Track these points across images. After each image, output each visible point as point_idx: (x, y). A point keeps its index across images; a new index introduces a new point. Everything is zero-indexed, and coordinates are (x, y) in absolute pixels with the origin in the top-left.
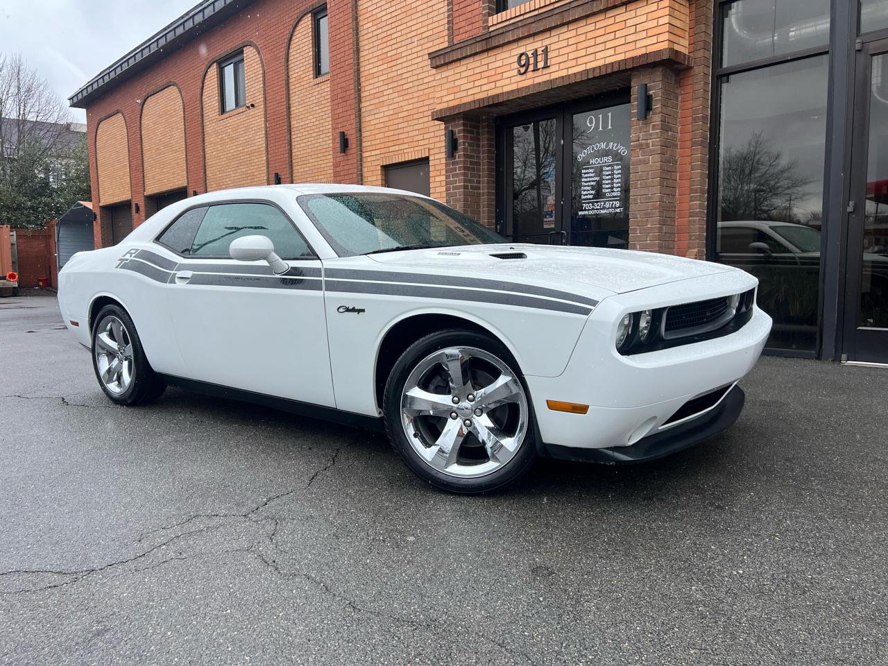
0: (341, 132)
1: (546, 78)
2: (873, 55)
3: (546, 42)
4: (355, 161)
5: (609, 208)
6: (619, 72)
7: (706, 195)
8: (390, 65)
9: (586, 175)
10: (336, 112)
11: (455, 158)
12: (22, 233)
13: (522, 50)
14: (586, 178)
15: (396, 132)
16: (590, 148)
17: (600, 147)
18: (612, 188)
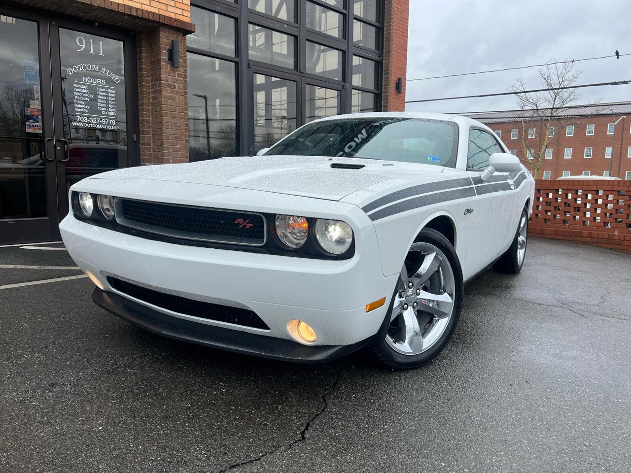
2: (255, 72)
5: (105, 124)
14: (78, 92)
16: (81, 66)
17: (92, 68)
18: (108, 108)
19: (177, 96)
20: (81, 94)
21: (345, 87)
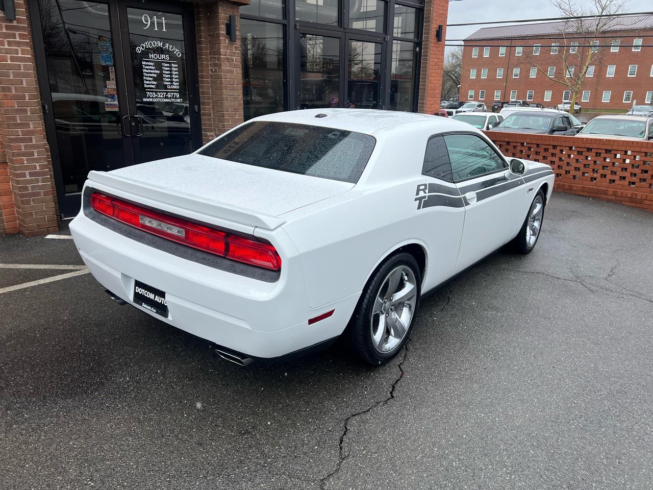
5: (171, 98)
9: (147, 67)
16: (148, 44)
17: (157, 45)
18: (172, 82)
19: (235, 69)
20: (149, 71)
21: (386, 40)
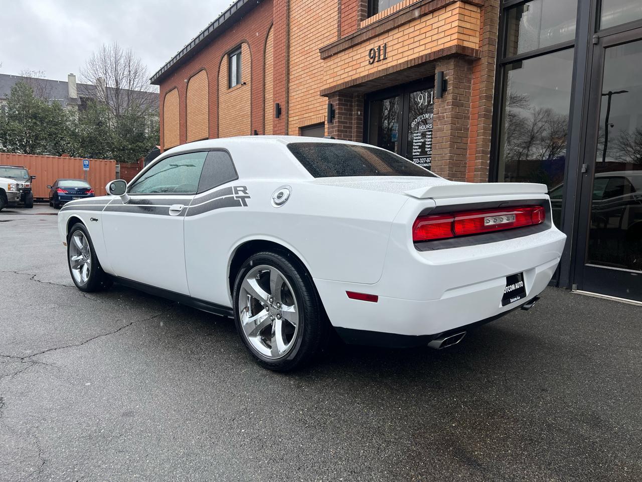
0: (276, 104)
1: (384, 67)
2: (606, 48)
3: (386, 41)
4: (284, 124)
5: (429, 163)
6: (426, 63)
7: (489, 156)
8: (306, 56)
9: (416, 138)
10: (276, 89)
11: (333, 124)
12: (124, 165)
13: (371, 47)
14: (416, 140)
15: (308, 104)
16: (419, 118)
17: (425, 117)
